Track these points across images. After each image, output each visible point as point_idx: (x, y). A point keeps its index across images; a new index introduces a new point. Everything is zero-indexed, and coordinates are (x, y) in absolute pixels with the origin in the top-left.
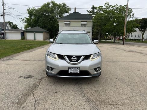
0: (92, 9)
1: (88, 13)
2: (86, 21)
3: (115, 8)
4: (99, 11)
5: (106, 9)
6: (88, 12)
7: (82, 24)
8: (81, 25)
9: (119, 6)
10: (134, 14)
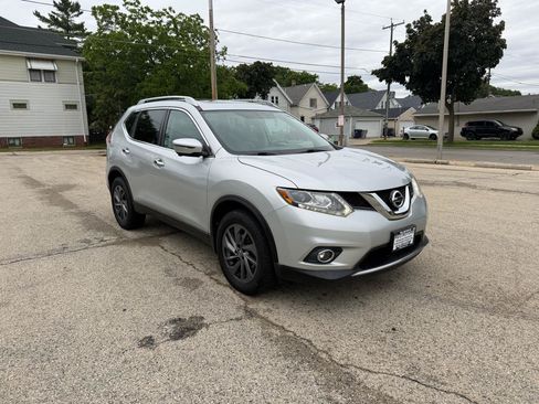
0: (60, 9)
1: (45, 26)
2: (52, 61)
3: (165, 20)
4: (104, 23)
5: (130, 17)
6: (43, 19)
7: (31, 70)
8: (27, 76)
9: (177, 13)
10: (226, 49)
